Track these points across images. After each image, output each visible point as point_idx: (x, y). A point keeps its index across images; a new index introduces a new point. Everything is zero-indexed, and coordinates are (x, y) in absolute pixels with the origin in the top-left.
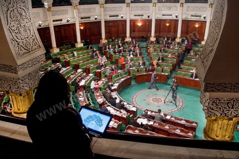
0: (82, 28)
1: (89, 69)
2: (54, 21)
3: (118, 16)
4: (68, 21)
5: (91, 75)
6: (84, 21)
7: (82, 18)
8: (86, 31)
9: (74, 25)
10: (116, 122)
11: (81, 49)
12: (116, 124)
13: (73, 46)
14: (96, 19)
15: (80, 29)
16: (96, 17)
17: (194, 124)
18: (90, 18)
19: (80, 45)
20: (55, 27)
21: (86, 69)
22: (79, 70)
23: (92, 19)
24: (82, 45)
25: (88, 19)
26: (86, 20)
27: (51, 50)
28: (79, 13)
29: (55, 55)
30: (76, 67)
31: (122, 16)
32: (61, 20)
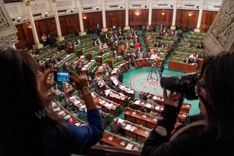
0: (85, 18)
1: (91, 55)
2: (59, 12)
3: (117, 6)
4: (72, 12)
5: (92, 60)
6: (87, 11)
7: (84, 9)
8: (89, 21)
9: (77, 15)
10: (114, 104)
11: (84, 37)
12: (115, 107)
13: (77, 34)
14: (97, 9)
15: (83, 19)
16: (98, 7)
17: (187, 106)
18: (91, 8)
19: (83, 33)
20: (60, 17)
21: (88, 55)
22: (82, 57)
23: (94, 10)
24: (85, 34)
25: (90, 10)
26: (88, 10)
27: (57, 38)
28: (81, 4)
29: (61, 43)
30: (80, 54)
31: (122, 6)
32: (65, 11)
